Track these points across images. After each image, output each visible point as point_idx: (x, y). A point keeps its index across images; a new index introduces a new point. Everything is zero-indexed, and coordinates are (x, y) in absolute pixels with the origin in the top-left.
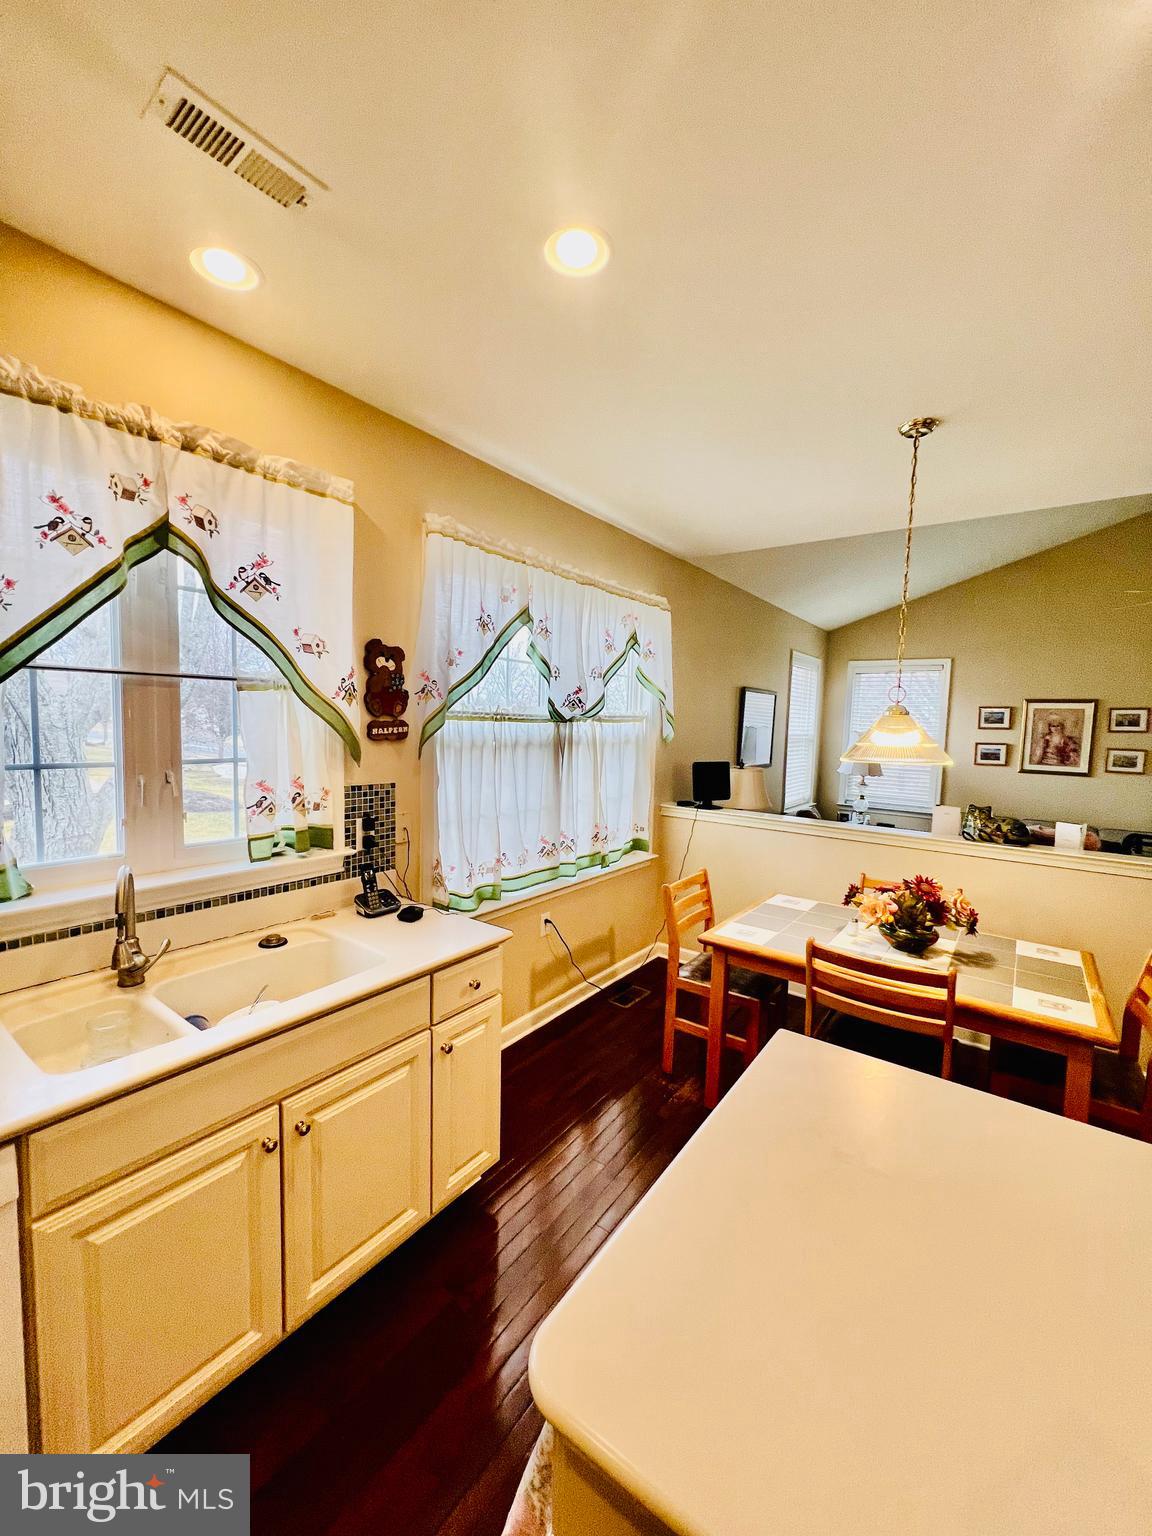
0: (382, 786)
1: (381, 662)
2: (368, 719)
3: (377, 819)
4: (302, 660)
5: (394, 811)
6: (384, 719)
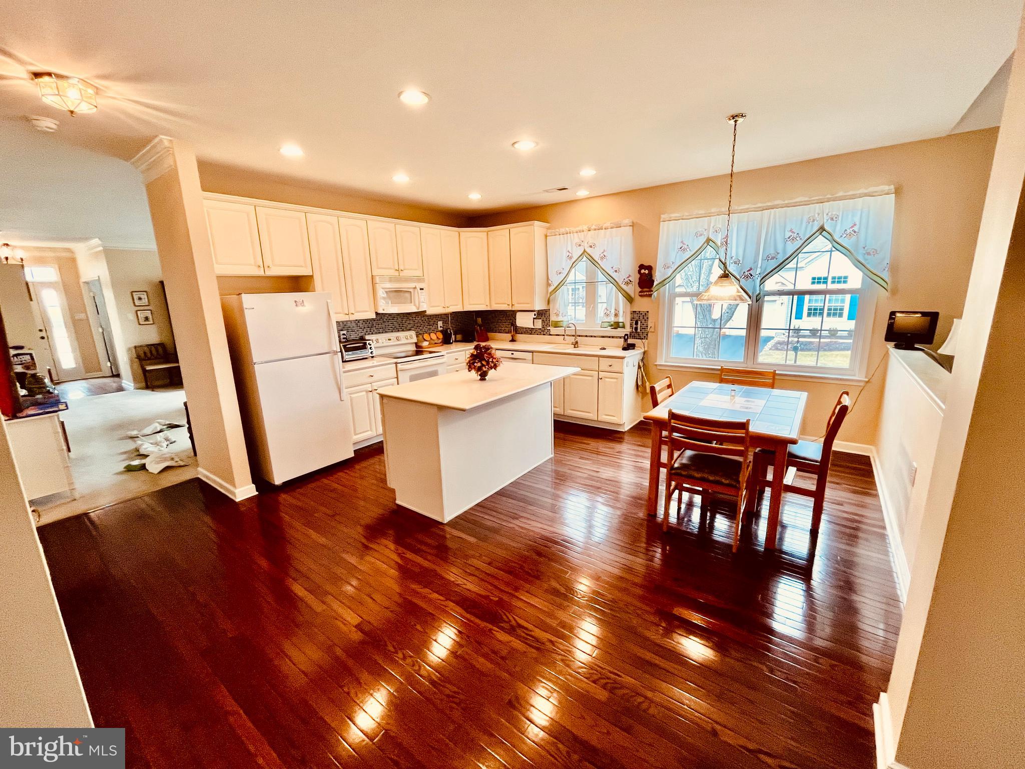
0: (643, 312)
1: (643, 271)
2: (640, 290)
3: (641, 322)
4: (614, 275)
5: (648, 320)
6: (645, 290)
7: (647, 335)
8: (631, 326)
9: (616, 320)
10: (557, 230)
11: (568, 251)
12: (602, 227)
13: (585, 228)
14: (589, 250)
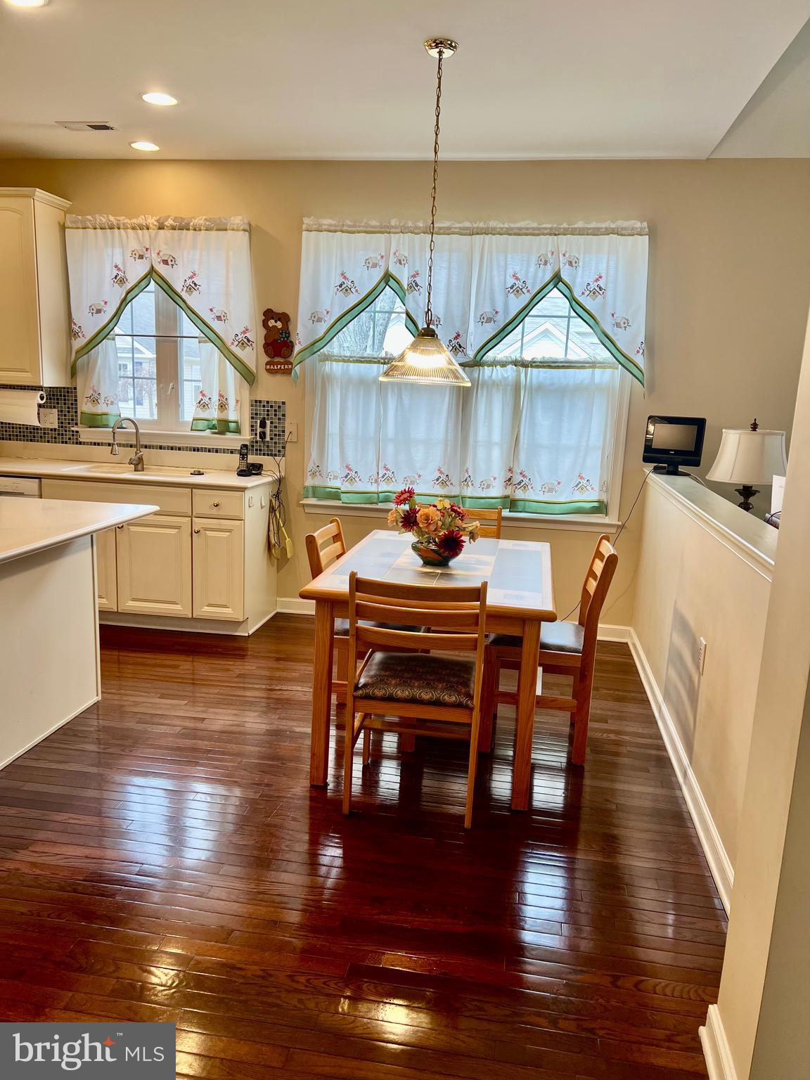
0: (275, 402)
1: (272, 323)
2: (267, 359)
3: (272, 423)
4: (216, 325)
5: (284, 420)
6: (277, 359)
7: (284, 447)
8: (252, 430)
9: (223, 416)
10: (89, 217)
11: (116, 267)
12: (188, 224)
13: (152, 221)
14: (161, 268)
